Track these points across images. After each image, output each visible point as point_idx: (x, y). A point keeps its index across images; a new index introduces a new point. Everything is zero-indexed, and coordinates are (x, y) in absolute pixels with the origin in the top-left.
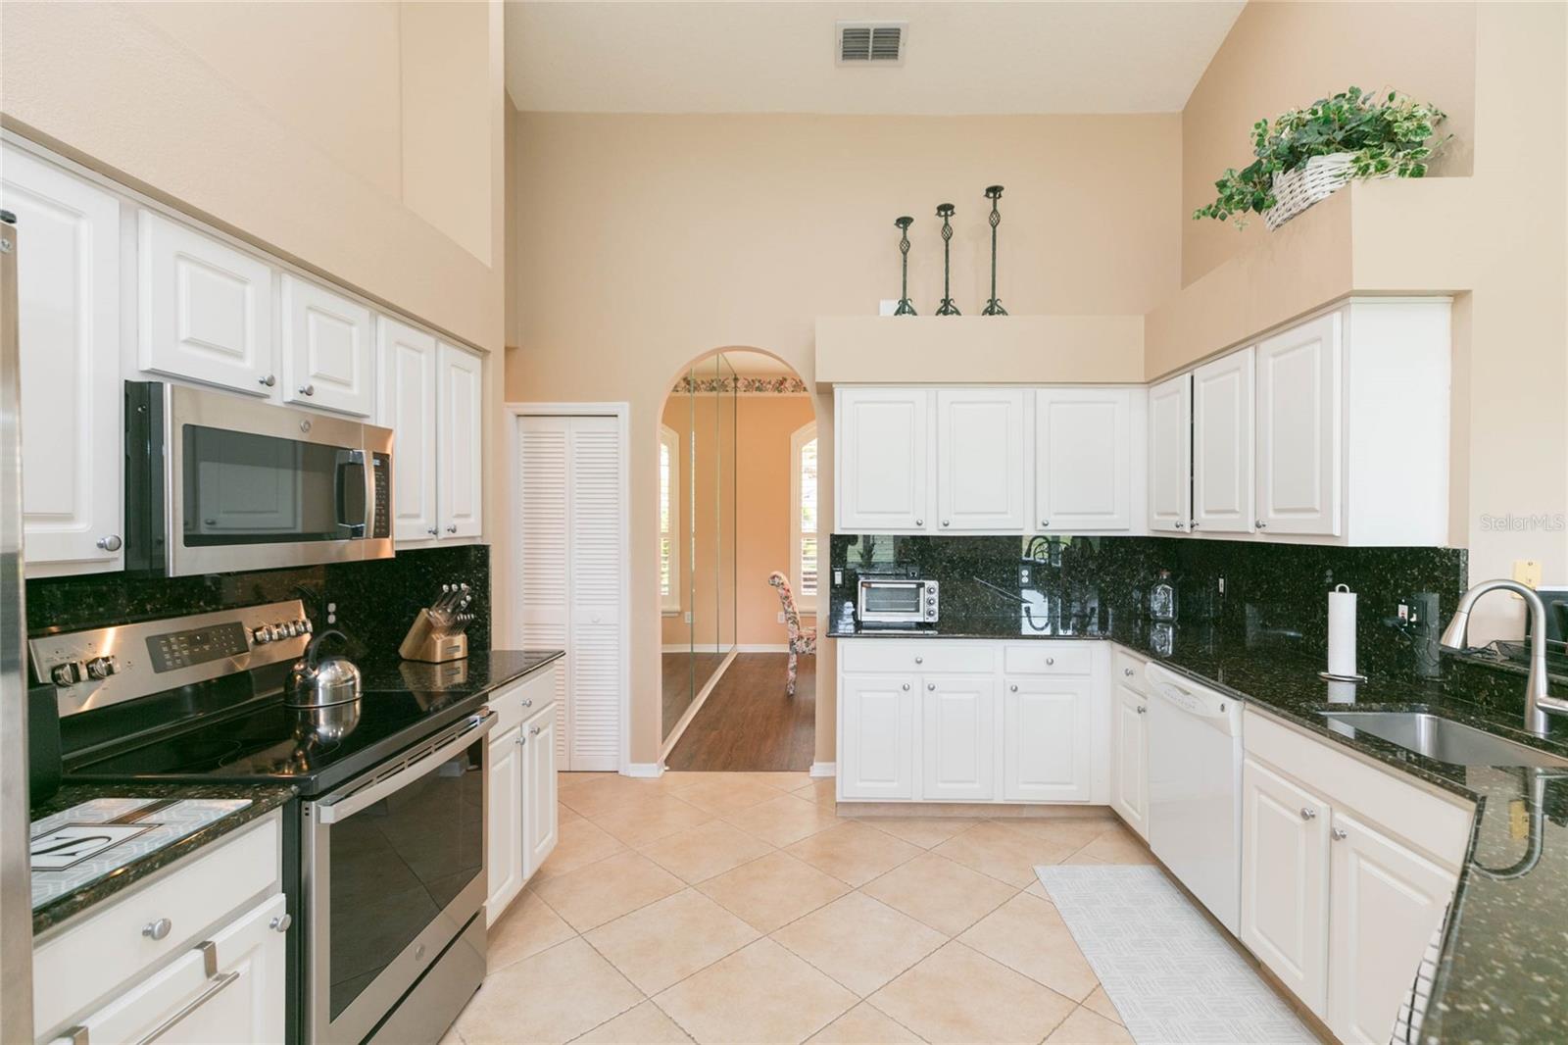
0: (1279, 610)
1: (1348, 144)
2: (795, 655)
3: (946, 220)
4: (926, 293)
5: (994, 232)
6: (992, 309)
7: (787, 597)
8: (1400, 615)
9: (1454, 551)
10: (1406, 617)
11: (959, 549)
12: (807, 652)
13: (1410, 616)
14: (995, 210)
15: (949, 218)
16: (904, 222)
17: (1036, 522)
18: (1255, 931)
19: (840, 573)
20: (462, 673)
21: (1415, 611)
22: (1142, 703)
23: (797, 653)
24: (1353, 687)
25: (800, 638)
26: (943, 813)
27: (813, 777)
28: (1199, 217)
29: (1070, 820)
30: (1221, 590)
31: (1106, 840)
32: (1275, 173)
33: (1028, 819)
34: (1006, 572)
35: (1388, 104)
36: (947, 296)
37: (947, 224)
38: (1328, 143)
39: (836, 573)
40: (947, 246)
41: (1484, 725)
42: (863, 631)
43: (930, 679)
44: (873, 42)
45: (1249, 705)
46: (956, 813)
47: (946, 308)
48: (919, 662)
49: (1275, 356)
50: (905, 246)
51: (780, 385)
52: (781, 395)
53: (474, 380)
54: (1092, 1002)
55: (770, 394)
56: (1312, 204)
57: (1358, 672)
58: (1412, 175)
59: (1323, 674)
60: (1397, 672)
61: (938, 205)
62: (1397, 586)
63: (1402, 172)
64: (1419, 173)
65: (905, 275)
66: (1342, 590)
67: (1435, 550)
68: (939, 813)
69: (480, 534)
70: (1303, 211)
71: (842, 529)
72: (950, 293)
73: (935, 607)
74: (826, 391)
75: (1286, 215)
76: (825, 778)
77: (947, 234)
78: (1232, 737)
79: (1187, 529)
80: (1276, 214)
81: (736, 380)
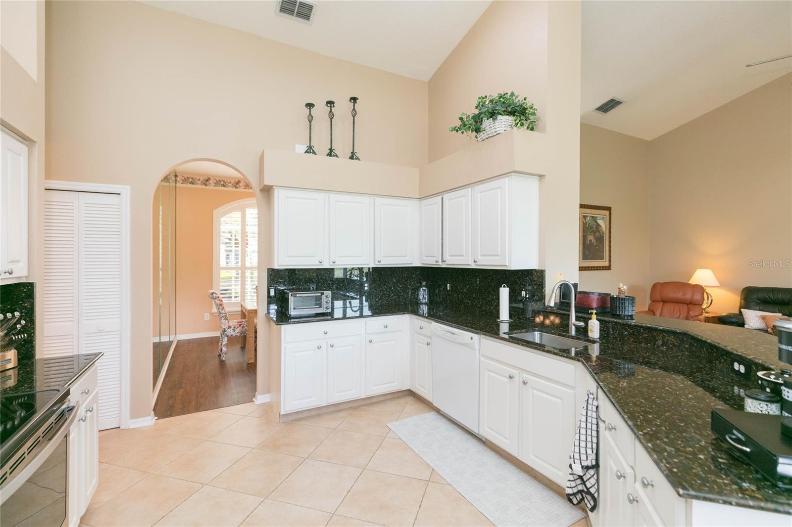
0: (474, 296)
1: (512, 113)
2: (226, 338)
3: (331, 109)
4: (321, 144)
5: (354, 119)
6: (353, 156)
7: (221, 305)
8: (522, 295)
9: (542, 270)
10: (525, 296)
12: (234, 335)
13: (526, 295)
14: (354, 109)
15: (332, 108)
16: (310, 106)
17: (375, 261)
18: (487, 429)
19: (273, 289)
20: (13, 378)
21: (528, 294)
22: (429, 340)
23: (227, 336)
24: (508, 324)
25: (230, 327)
26: (336, 408)
27: (257, 405)
28: (452, 131)
29: (393, 399)
30: (448, 289)
31: (410, 404)
32: (484, 119)
33: (375, 403)
34: (357, 285)
35: (524, 101)
36: (331, 147)
37: (331, 111)
38: (504, 111)
39: (271, 290)
40: (331, 122)
41: (557, 333)
42: (292, 320)
43: (330, 342)
44: (298, 8)
45: (482, 336)
46: (342, 407)
47: (331, 153)
48: (326, 333)
49: (480, 192)
50: (310, 119)
51: (237, 184)
52: (237, 190)
53: (23, 160)
54: (433, 478)
55: (230, 189)
56: (497, 134)
57: (510, 319)
58: (530, 130)
59: (498, 320)
60: (521, 317)
61: (327, 100)
62: (521, 284)
63: (528, 128)
64: (532, 129)
65: (310, 133)
66: (504, 287)
67: (535, 270)
68: (333, 409)
69: (27, 275)
70: (494, 136)
71: (279, 266)
72: (333, 146)
73: (330, 304)
74: (267, 191)
75: (487, 136)
76: (264, 403)
77: (331, 116)
78: (475, 350)
79: (440, 263)
80: (482, 135)
81: (176, 176)
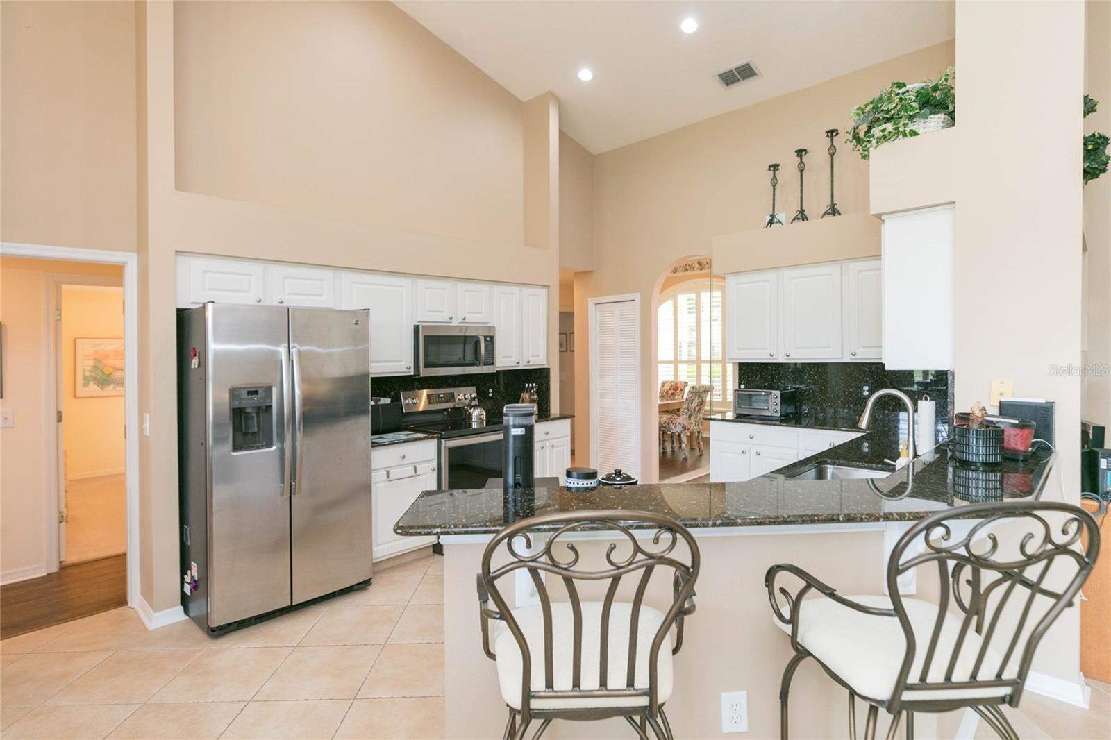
5: (832, 160)
6: (833, 211)
11: (819, 372)
14: (832, 145)
15: (803, 157)
16: (775, 167)
34: (852, 387)
36: (801, 207)
37: (801, 162)
40: (802, 175)
43: (758, 449)
47: (802, 216)
48: (752, 438)
50: (775, 182)
65: (774, 200)
66: (926, 399)
69: (546, 363)
73: (778, 408)
77: (802, 168)
